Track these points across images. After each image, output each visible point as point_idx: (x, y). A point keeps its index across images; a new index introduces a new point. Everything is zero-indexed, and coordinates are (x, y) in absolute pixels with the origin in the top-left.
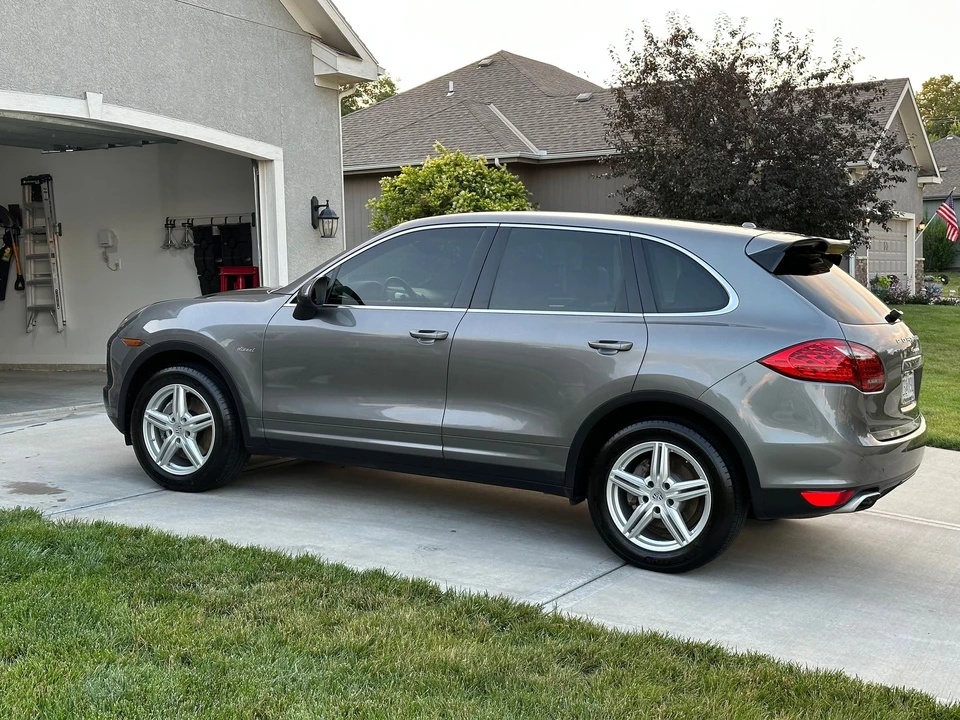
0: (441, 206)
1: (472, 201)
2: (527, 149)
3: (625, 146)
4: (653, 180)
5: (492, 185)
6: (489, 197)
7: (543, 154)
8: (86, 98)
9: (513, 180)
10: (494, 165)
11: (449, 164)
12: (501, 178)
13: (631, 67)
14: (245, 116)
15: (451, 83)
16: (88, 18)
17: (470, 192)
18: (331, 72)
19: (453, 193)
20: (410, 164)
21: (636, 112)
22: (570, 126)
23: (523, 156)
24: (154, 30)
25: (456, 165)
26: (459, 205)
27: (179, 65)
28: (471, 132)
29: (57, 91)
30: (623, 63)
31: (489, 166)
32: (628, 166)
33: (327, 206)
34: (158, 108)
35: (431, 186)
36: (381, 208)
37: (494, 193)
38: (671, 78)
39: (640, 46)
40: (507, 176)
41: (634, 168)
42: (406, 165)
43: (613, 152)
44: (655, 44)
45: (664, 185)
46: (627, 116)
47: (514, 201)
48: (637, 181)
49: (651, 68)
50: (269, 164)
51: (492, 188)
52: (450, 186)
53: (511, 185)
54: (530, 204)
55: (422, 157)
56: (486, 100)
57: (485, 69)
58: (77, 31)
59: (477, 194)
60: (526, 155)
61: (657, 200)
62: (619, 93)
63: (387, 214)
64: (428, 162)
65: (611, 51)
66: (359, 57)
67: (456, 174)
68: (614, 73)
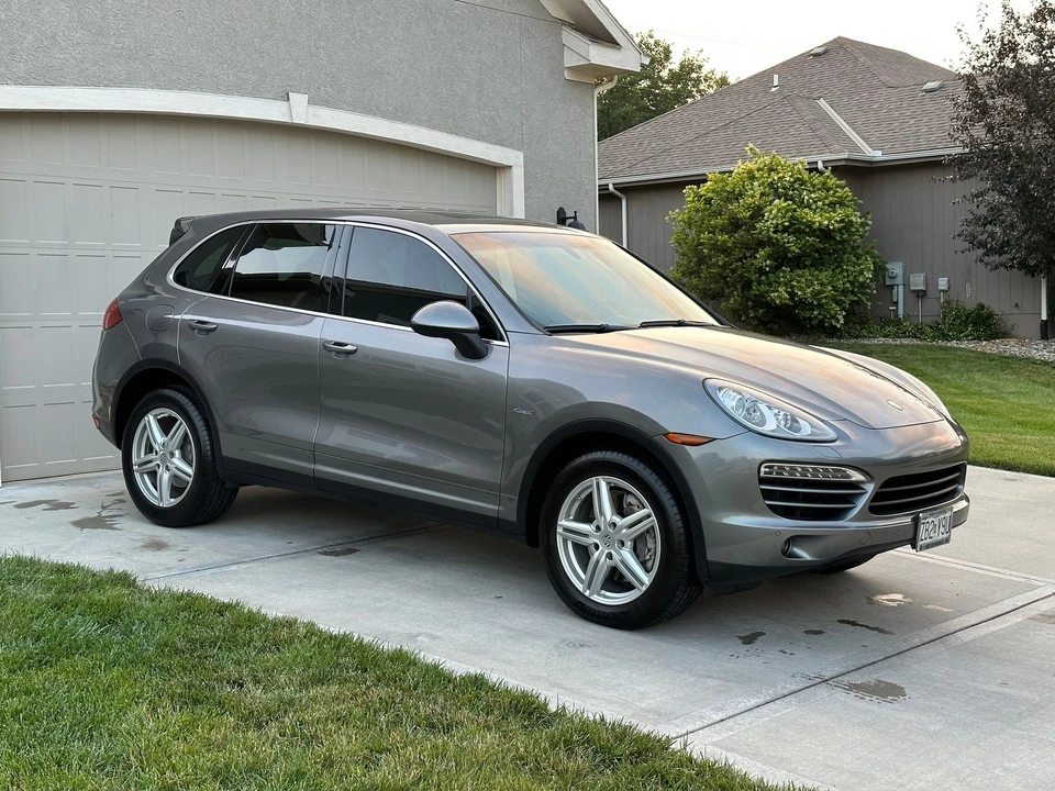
0: (751, 217)
1: (787, 211)
2: (858, 149)
3: (974, 142)
4: (1009, 183)
5: (814, 192)
6: (809, 206)
7: (878, 155)
8: (288, 100)
9: (838, 186)
10: (817, 169)
11: (762, 170)
12: (824, 184)
13: (985, 48)
14: (478, 116)
15: (776, 77)
16: (293, 9)
17: (786, 200)
18: (583, 62)
19: (766, 202)
20: (717, 171)
21: (990, 102)
22: (912, 121)
23: (852, 157)
24: (372, 21)
25: (771, 170)
26: (771, 216)
27: (399, 59)
28: (792, 131)
29: (255, 92)
30: (973, 43)
31: (811, 170)
32: (979, 166)
33: (575, 218)
34: (374, 109)
35: (740, 195)
36: (683, 220)
37: (815, 202)
38: (1033, 59)
39: (995, 23)
40: (833, 181)
41: (987, 167)
42: (712, 172)
43: (960, 150)
44: (1016, 21)
45: (1023, 189)
46: (978, 106)
47: (839, 211)
48: (989, 184)
49: (1010, 48)
50: (507, 171)
51: (813, 195)
52: (762, 194)
53: (836, 192)
54: (858, 214)
55: (733, 162)
56: (816, 95)
57: (818, 59)
58: (280, 24)
59: (794, 202)
60: (856, 156)
61: (1013, 206)
62: (970, 79)
63: (690, 228)
64: (739, 167)
65: (959, 30)
66: (618, 44)
67: (770, 180)
68: (963, 56)
